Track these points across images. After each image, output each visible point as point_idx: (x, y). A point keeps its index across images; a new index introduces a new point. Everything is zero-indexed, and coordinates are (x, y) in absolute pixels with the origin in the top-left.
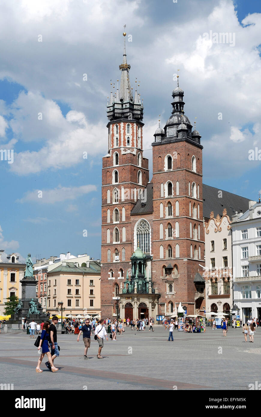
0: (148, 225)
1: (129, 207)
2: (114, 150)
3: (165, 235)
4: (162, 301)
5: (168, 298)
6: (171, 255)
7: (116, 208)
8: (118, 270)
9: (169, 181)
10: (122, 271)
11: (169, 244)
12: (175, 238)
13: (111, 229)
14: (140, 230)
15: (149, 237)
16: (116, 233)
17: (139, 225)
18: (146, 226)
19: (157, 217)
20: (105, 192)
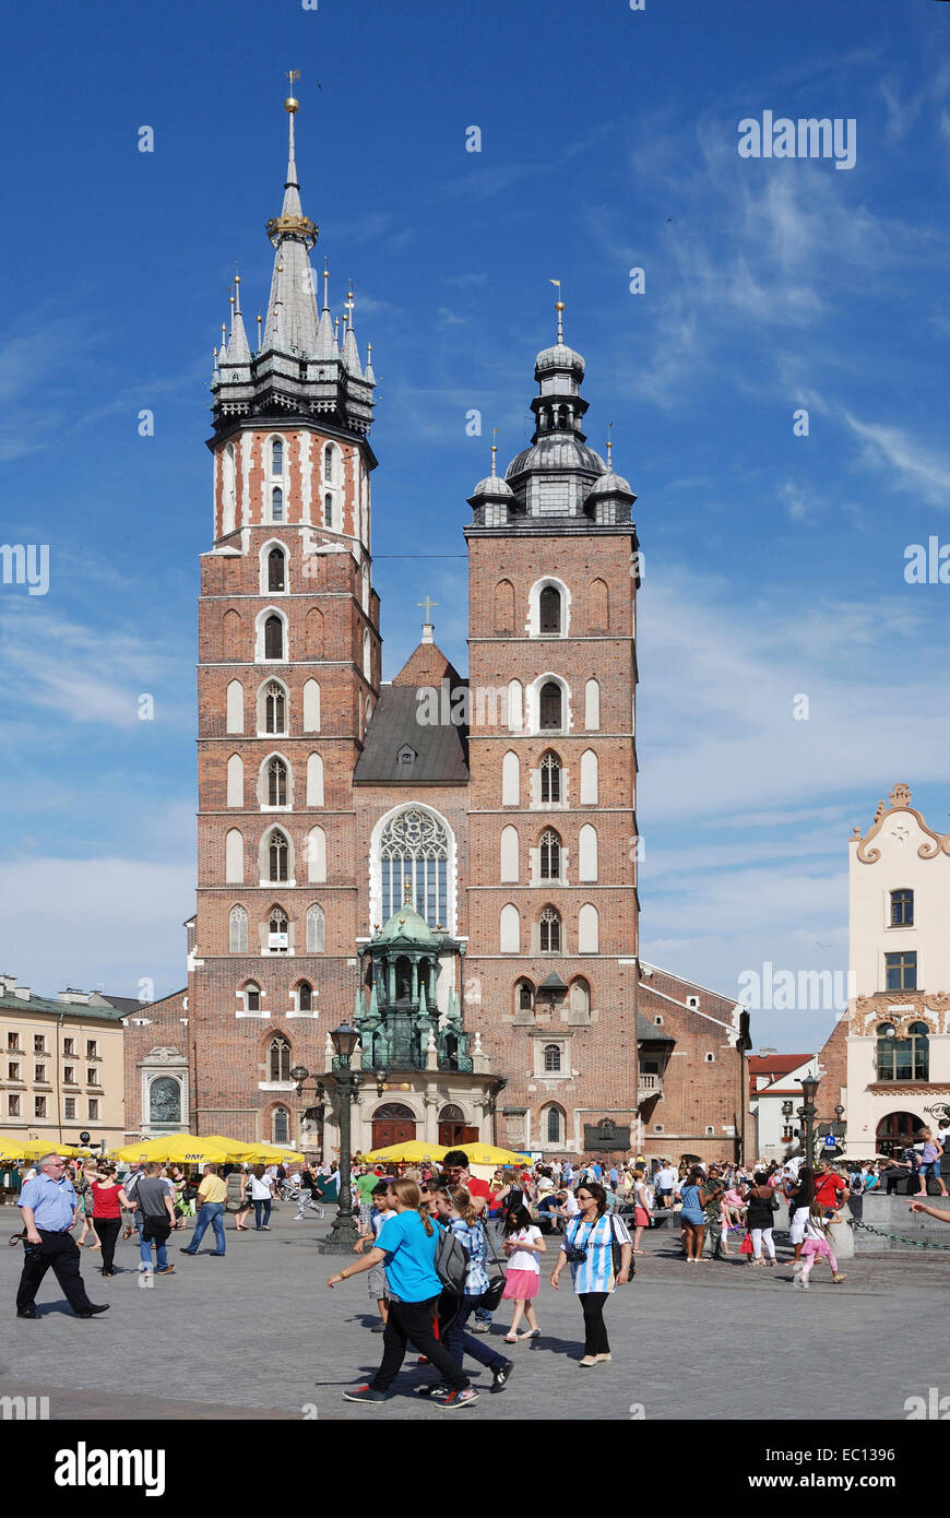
0: (440, 828)
1: (343, 754)
3: (525, 870)
4: (509, 1101)
5: (541, 1091)
6: (556, 941)
7: (276, 753)
8: (286, 987)
9: (550, 676)
10: (305, 987)
11: (548, 901)
12: (576, 884)
13: (250, 832)
14: (397, 843)
15: (443, 873)
16: (273, 850)
17: (393, 823)
18: (427, 831)
19: (488, 802)
20: (216, 690)
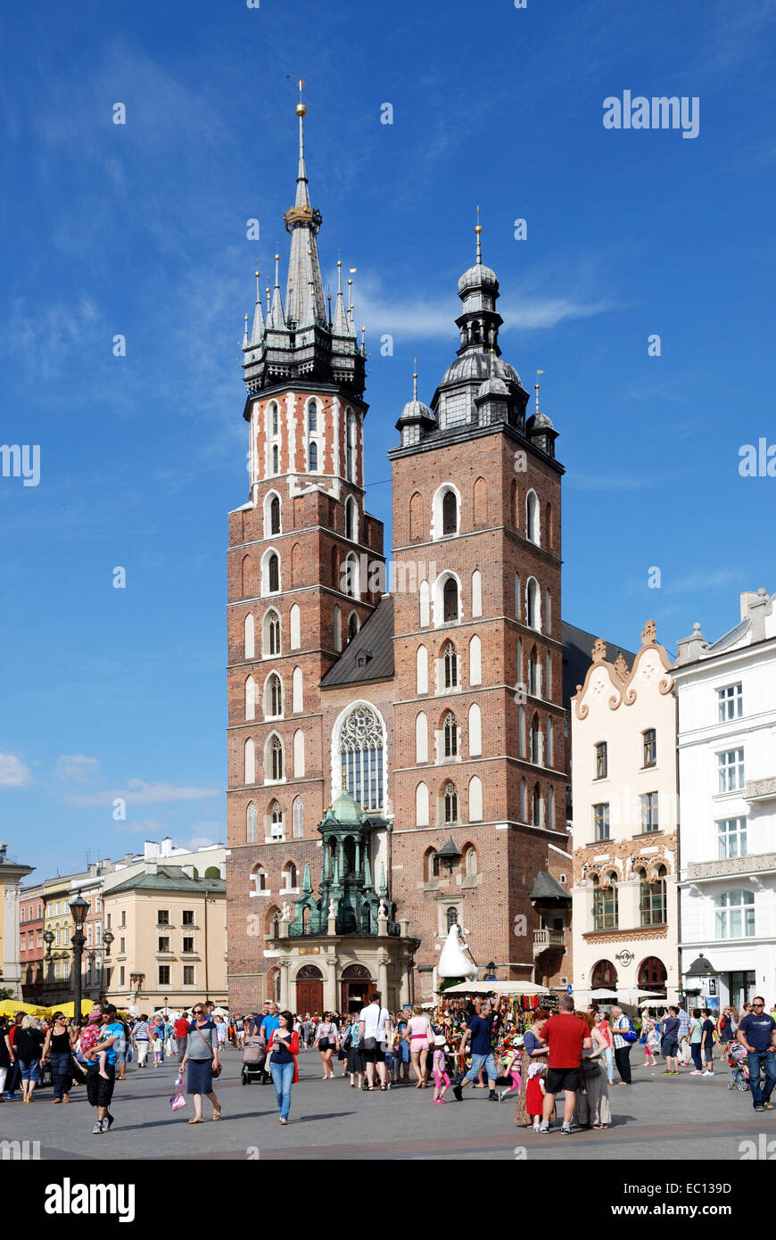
0: (378, 721)
1: (315, 665)
2: (265, 485)
3: (432, 750)
4: (422, 959)
6: (455, 813)
7: (273, 671)
8: (279, 868)
9: (448, 573)
10: (293, 869)
11: (446, 777)
12: (466, 759)
13: (259, 738)
14: (351, 737)
15: (380, 760)
16: (274, 752)
17: (347, 721)
18: (370, 723)
19: (407, 693)
20: (237, 624)
